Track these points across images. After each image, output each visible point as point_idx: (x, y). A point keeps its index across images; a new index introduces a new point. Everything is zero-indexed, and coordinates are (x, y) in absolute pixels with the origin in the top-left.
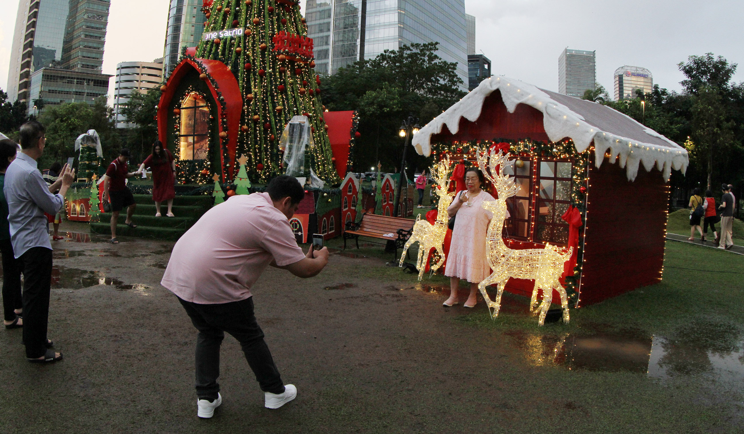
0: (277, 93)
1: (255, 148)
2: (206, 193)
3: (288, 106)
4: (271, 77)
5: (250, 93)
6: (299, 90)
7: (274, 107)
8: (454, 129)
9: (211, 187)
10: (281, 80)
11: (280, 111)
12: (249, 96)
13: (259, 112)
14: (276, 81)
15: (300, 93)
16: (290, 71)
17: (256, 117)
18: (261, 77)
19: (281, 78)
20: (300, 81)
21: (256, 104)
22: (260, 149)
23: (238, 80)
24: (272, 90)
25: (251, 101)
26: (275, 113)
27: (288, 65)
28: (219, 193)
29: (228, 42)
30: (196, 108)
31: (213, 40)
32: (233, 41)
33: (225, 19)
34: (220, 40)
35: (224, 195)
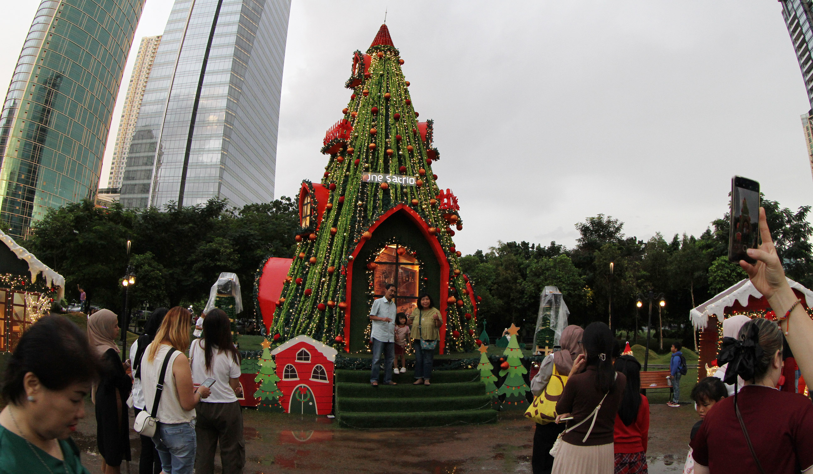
2: (470, 367)
9: (476, 359)
28: (485, 366)
29: (399, 190)
30: (398, 264)
31: (378, 184)
32: (405, 190)
33: (386, 162)
34: (389, 185)
35: (492, 368)
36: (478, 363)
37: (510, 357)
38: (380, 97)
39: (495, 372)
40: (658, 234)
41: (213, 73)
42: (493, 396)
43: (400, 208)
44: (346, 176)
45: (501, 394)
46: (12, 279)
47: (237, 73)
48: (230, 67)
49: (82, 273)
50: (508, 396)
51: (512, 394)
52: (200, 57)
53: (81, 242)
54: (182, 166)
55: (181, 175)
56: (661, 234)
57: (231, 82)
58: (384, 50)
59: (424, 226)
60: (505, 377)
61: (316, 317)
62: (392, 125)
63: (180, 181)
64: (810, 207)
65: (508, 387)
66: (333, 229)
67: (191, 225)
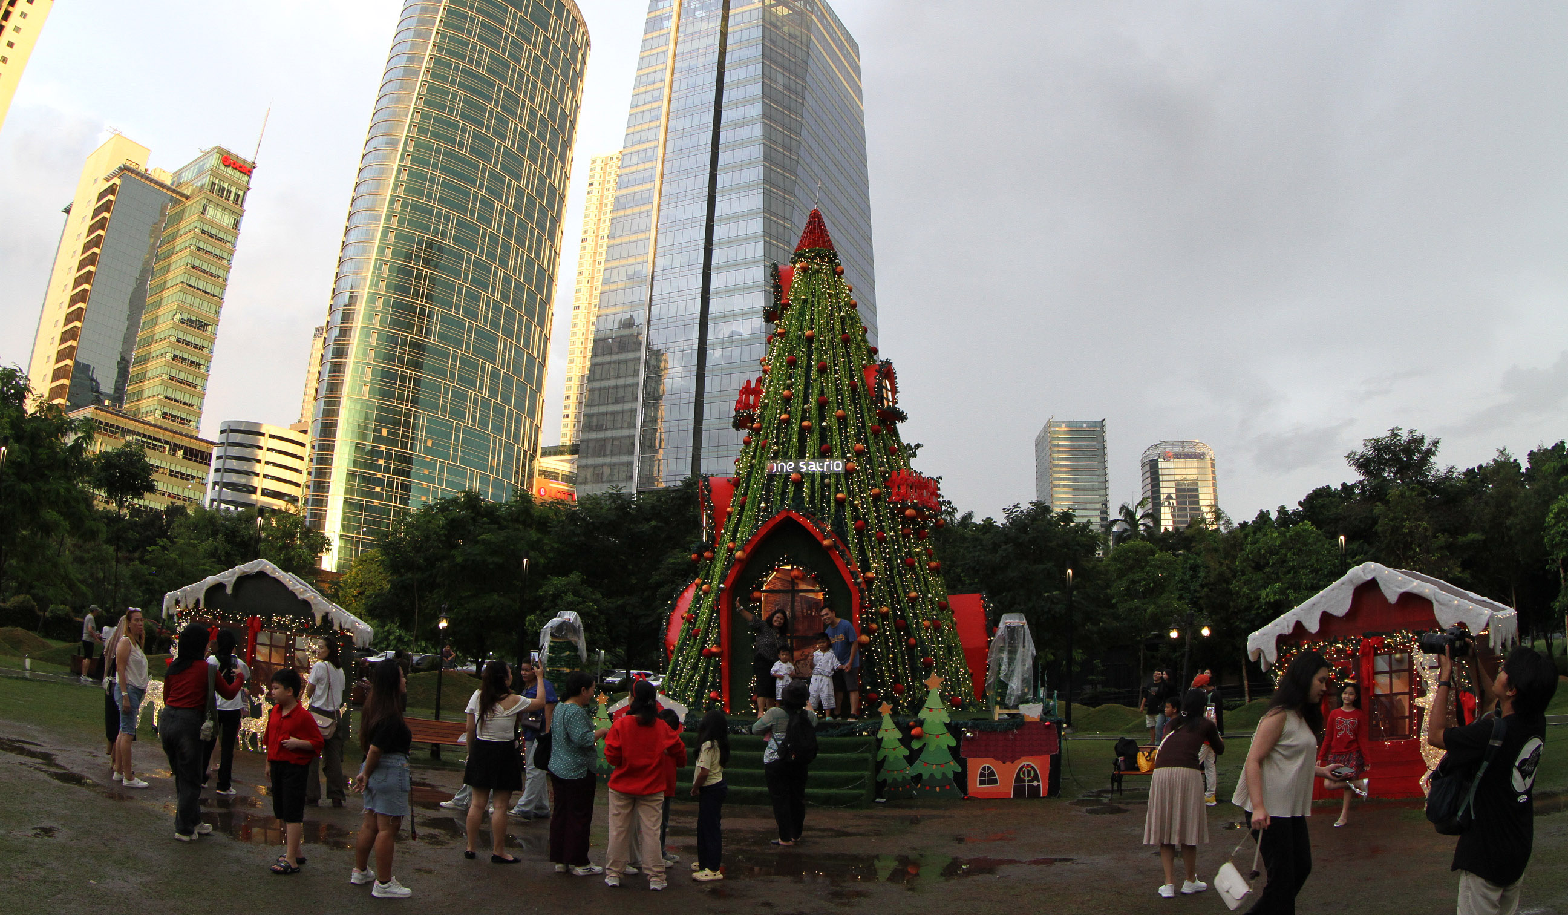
0: (905, 571)
2: (865, 733)
6: (928, 565)
8: (1313, 626)
9: (876, 723)
14: (900, 551)
17: (884, 609)
18: (880, 544)
19: (905, 546)
23: (848, 548)
28: (890, 733)
29: (818, 481)
30: (794, 592)
31: (788, 475)
32: (827, 481)
33: (802, 440)
34: (802, 477)
35: (900, 736)
36: (879, 729)
37: (928, 720)
38: (799, 337)
39: (906, 741)
41: (730, 218)
42: (904, 777)
43: (783, 515)
44: (752, 466)
45: (914, 774)
46: (293, 621)
47: (776, 215)
48: (761, 204)
49: (465, 608)
50: (925, 777)
51: (932, 775)
52: (701, 191)
53: (459, 560)
54: (693, 400)
55: (692, 416)
57: (767, 233)
58: (810, 258)
59: (819, 538)
60: (921, 750)
61: (702, 665)
62: (815, 381)
63: (692, 426)
65: (926, 764)
66: (731, 545)
67: (653, 523)
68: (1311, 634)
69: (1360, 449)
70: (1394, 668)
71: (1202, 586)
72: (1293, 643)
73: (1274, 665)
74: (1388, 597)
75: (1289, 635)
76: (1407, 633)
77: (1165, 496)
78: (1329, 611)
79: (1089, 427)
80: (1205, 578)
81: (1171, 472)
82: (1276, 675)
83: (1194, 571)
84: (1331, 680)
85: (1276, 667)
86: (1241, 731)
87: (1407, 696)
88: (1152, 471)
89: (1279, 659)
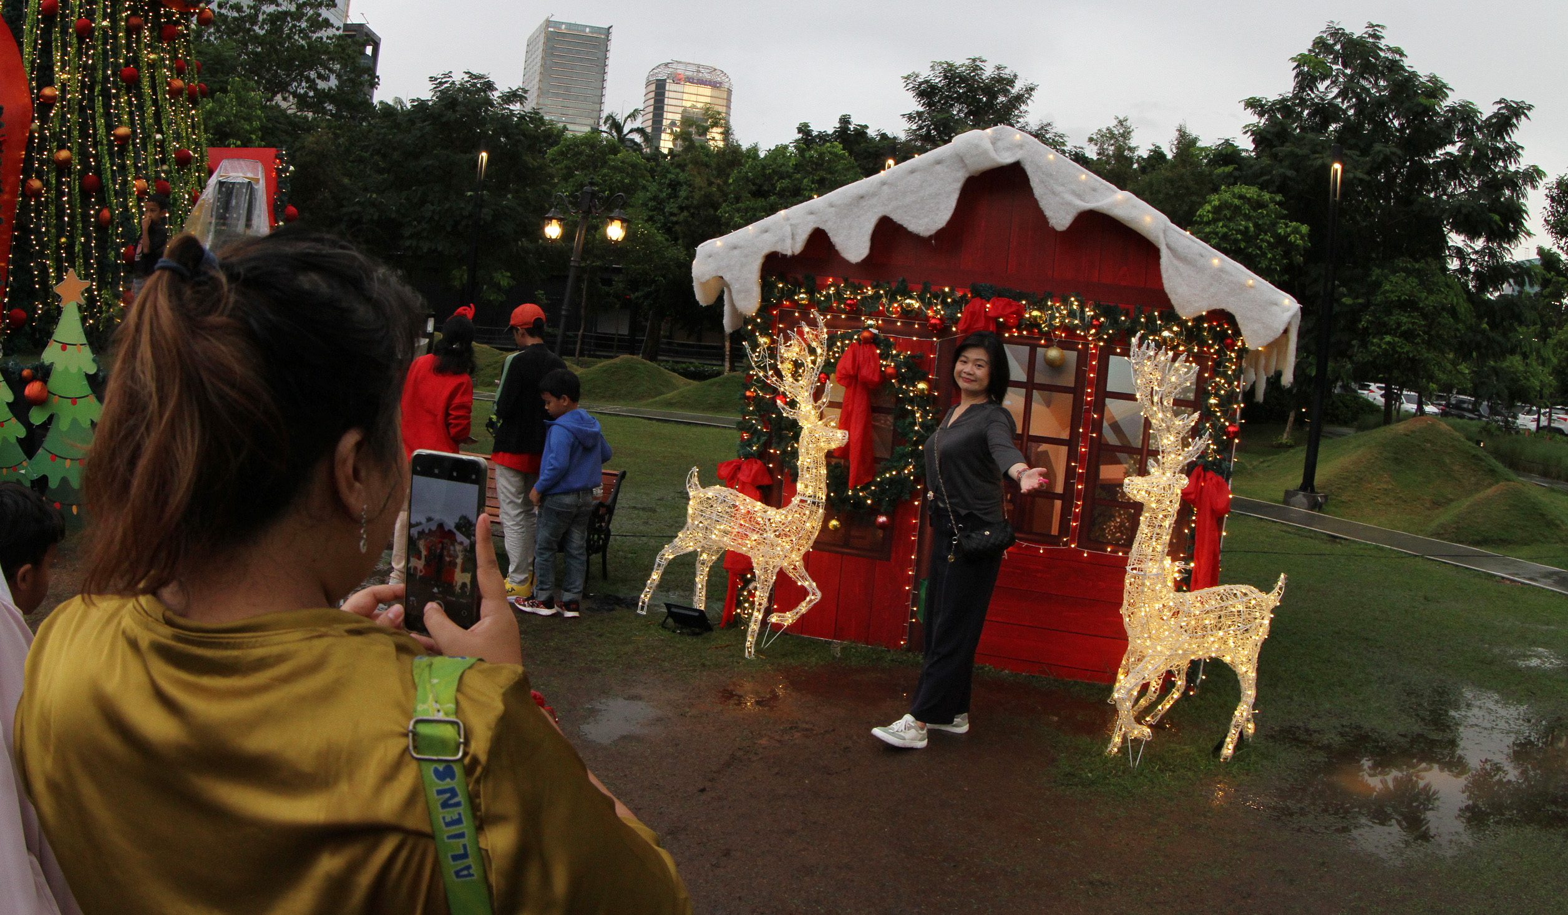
0: (119, 89)
1: (59, 247)
3: (143, 128)
4: (105, 43)
5: (50, 83)
6: (169, 84)
7: (109, 127)
8: (854, 248)
10: (128, 53)
11: (123, 140)
12: (47, 91)
13: (69, 140)
14: (116, 55)
15: (169, 92)
16: (151, 30)
17: (64, 154)
18: (81, 40)
19: (129, 47)
20: (170, 59)
21: (64, 116)
22: (70, 247)
23: (21, 44)
24: (106, 79)
25: (50, 107)
26: (111, 144)
27: (146, 13)
35: (10, 397)
37: (58, 367)
39: (18, 411)
40: (1121, 123)
45: (36, 477)
50: (53, 484)
51: (64, 481)
56: (1128, 123)
60: (46, 426)
64: (1530, 108)
65: (54, 457)
68: (846, 262)
69: (926, 73)
70: (1039, 378)
71: (682, 209)
72: (800, 277)
73: (751, 320)
74: (1048, 213)
75: (793, 257)
76: (1082, 307)
77: (669, 121)
78: (898, 217)
79: (592, 33)
80: (687, 198)
81: (679, 95)
82: (755, 345)
83: (674, 189)
84: (885, 378)
85: (756, 325)
86: (709, 415)
87: (1064, 450)
88: (659, 91)
89: (764, 310)
